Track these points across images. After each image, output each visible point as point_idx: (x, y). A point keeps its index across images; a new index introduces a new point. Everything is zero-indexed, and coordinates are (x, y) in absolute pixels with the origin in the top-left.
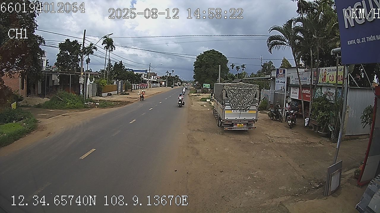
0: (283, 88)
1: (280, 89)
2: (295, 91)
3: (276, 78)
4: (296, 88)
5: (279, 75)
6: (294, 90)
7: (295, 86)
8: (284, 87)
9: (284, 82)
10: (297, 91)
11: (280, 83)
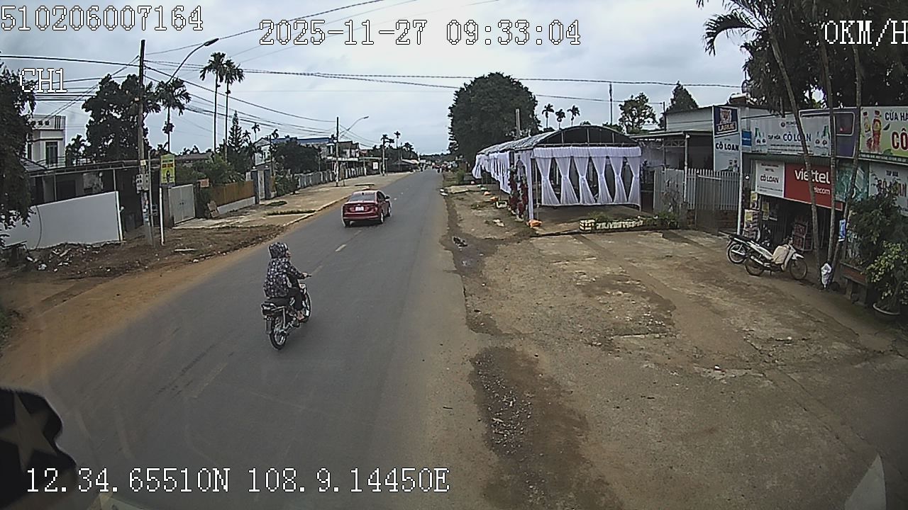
0: (734, 164)
1: (727, 168)
2: (769, 174)
3: (714, 136)
4: (772, 163)
5: (721, 126)
6: (767, 170)
7: (772, 160)
8: (736, 162)
9: (737, 147)
10: (780, 173)
11: (726, 149)
